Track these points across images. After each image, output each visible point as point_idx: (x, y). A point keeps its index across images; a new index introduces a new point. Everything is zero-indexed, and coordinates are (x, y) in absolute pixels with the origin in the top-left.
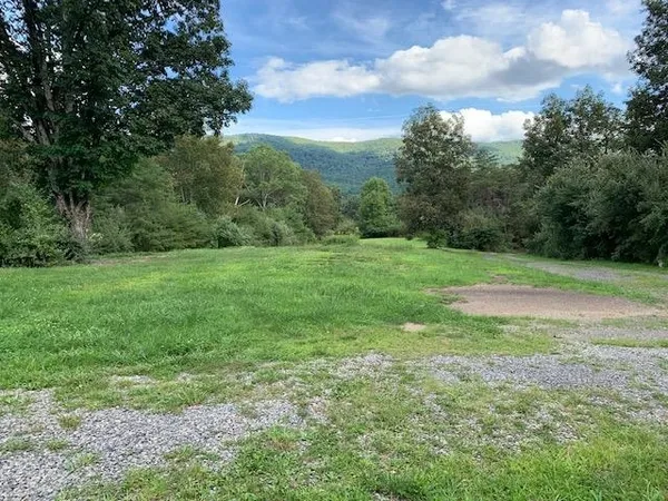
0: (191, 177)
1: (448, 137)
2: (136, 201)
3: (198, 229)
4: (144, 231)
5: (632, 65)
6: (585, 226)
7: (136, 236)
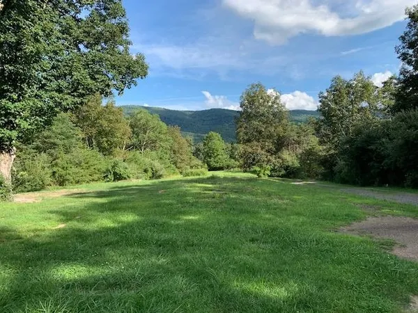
0: (94, 131)
1: (270, 104)
2: (54, 148)
3: (99, 167)
4: (60, 169)
5: (399, 55)
6: (381, 162)
7: (54, 173)
